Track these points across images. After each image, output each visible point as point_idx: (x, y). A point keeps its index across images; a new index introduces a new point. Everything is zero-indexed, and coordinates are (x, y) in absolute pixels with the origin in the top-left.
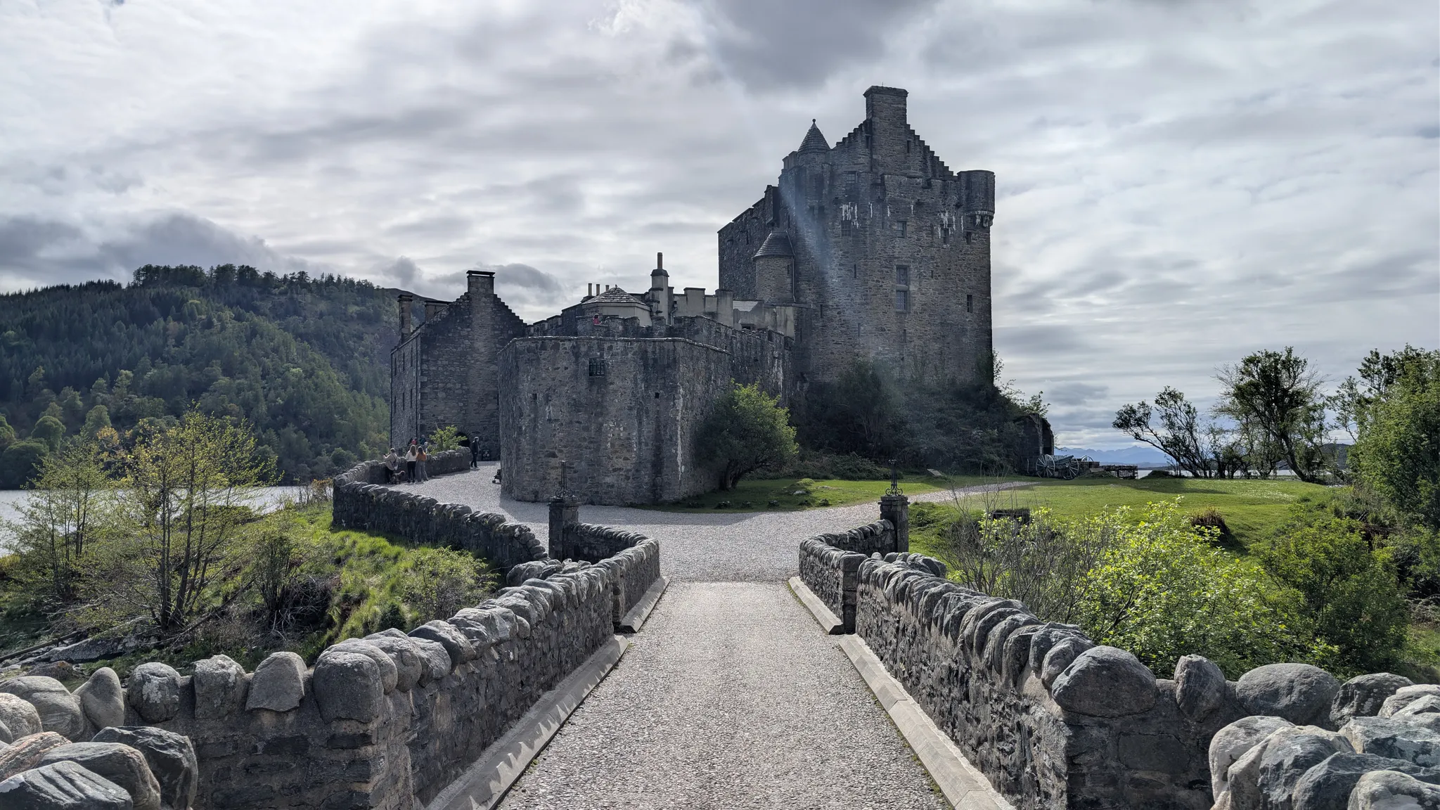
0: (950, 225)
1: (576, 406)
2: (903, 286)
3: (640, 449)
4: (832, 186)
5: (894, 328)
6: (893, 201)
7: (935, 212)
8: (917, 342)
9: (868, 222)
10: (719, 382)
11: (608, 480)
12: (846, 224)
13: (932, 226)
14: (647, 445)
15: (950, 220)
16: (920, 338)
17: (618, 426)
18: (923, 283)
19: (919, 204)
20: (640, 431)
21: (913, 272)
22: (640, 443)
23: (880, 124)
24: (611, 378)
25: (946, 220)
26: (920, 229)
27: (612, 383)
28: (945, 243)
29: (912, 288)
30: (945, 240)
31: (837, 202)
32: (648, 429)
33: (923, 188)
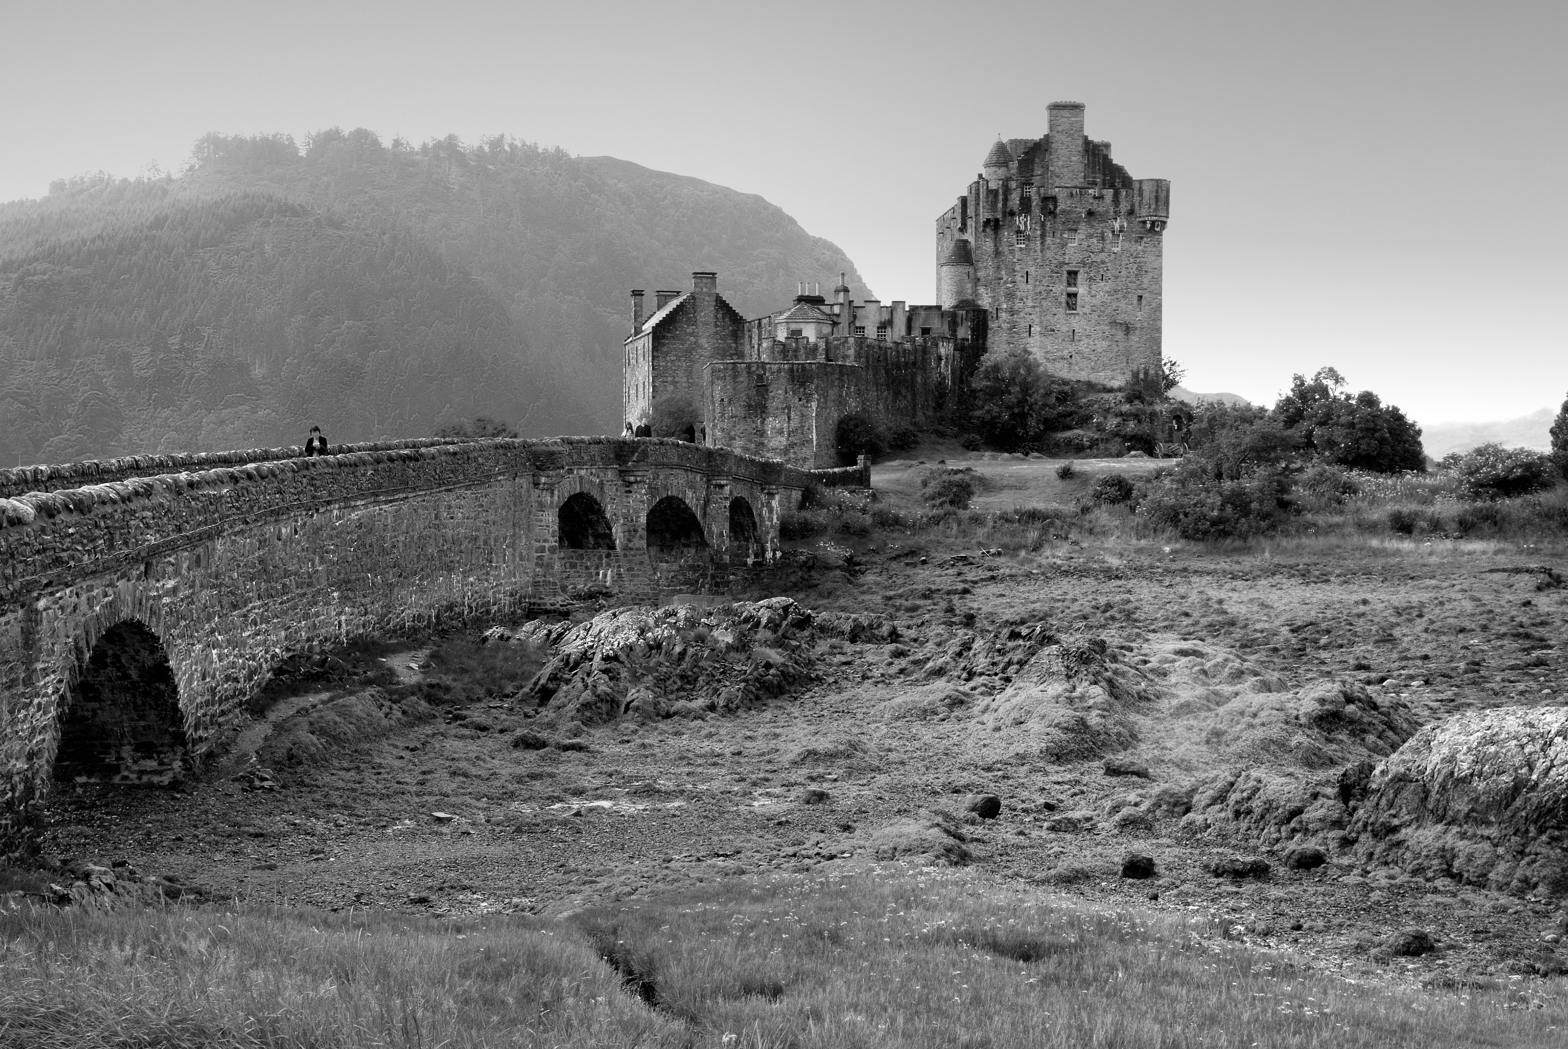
1: (749, 406)
2: (1072, 289)
4: (1006, 200)
5: (1064, 329)
6: (1063, 211)
7: (1106, 219)
8: (1086, 340)
9: (1039, 232)
10: (853, 388)
12: (1019, 234)
13: (1103, 232)
14: (793, 432)
15: (1121, 226)
16: (1088, 336)
17: (775, 420)
18: (1093, 286)
19: (1090, 213)
20: (789, 424)
21: (1082, 276)
22: (789, 431)
23: (1059, 137)
24: (771, 387)
25: (1117, 226)
26: (1090, 236)
27: (771, 392)
28: (1117, 247)
29: (1082, 291)
31: (1012, 214)
32: (794, 423)
33: (1095, 198)
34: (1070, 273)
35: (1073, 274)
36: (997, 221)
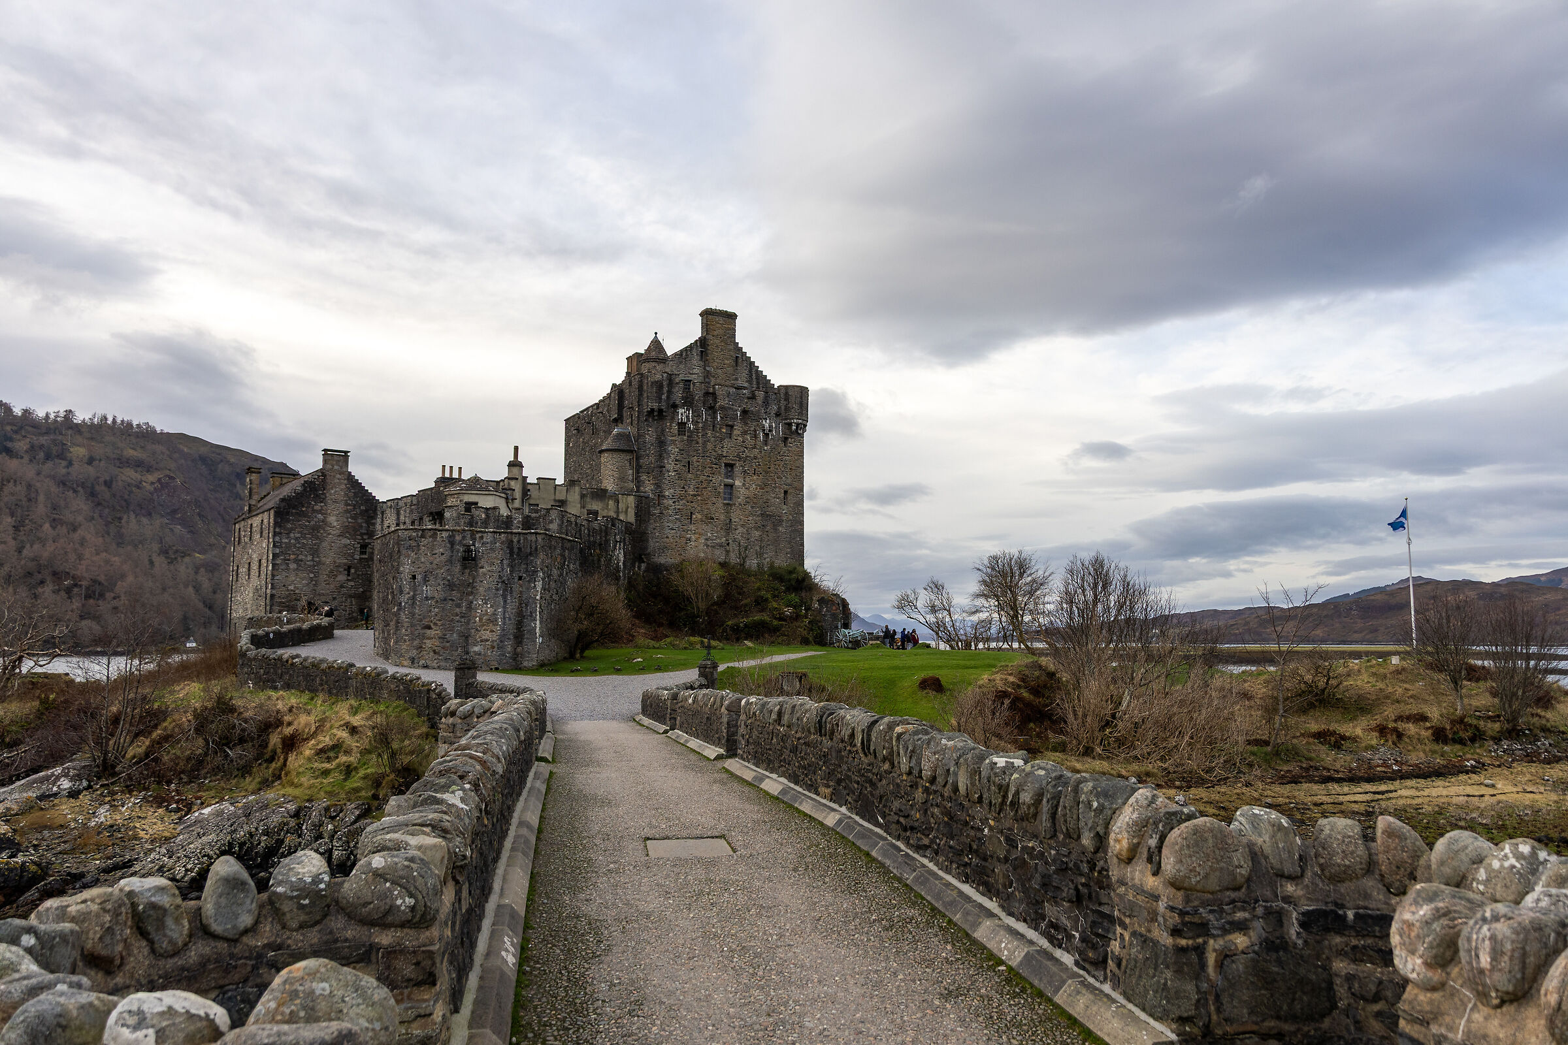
0: (770, 431)
1: (451, 586)
2: (730, 481)
3: (504, 624)
4: (669, 392)
5: (722, 517)
6: (722, 408)
7: (758, 418)
8: (740, 530)
9: (700, 425)
10: (571, 566)
11: (476, 649)
12: (682, 425)
13: (755, 431)
14: (510, 619)
15: (770, 426)
16: (743, 526)
17: (486, 604)
18: (747, 479)
19: (745, 412)
20: (504, 607)
21: (738, 469)
22: (504, 618)
23: (713, 341)
24: (482, 562)
25: (767, 425)
26: (745, 433)
27: (482, 567)
28: (766, 445)
29: (738, 483)
30: (766, 443)
31: (675, 406)
32: (512, 607)
33: (748, 398)
34: (727, 465)
35: (730, 466)
36: (660, 411)
